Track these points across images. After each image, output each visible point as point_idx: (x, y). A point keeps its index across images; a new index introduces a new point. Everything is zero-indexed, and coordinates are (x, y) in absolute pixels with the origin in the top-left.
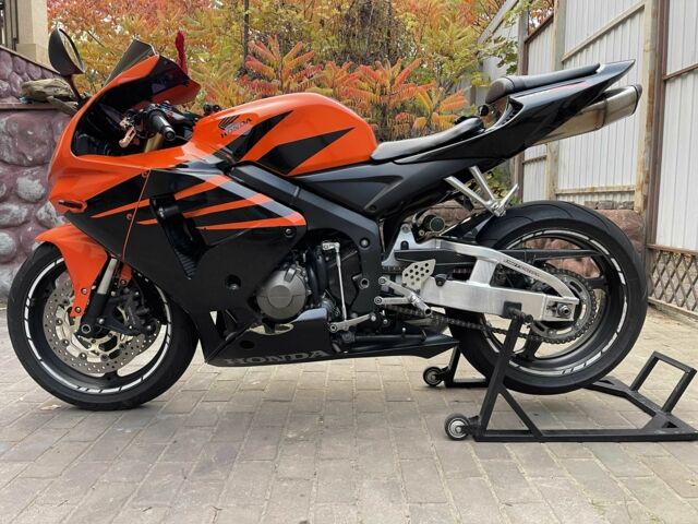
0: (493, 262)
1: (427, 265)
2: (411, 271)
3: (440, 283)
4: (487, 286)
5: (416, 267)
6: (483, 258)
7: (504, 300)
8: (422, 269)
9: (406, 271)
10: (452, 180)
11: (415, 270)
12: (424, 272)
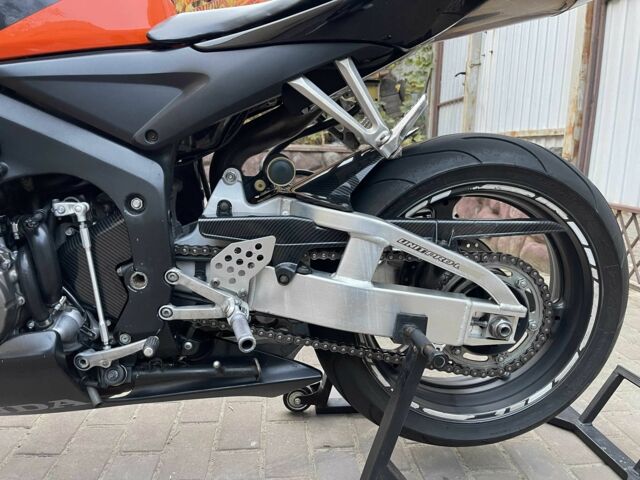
0: (377, 243)
1: (258, 247)
2: (228, 258)
3: (284, 278)
4: (366, 285)
5: (238, 250)
6: (361, 236)
7: (397, 311)
8: (249, 254)
9: (219, 258)
10: (304, 85)
11: (236, 257)
12: (253, 259)
